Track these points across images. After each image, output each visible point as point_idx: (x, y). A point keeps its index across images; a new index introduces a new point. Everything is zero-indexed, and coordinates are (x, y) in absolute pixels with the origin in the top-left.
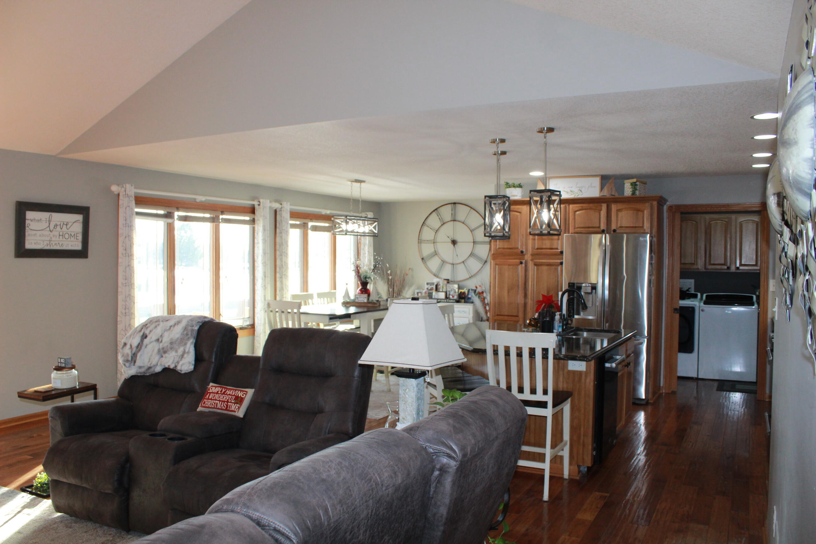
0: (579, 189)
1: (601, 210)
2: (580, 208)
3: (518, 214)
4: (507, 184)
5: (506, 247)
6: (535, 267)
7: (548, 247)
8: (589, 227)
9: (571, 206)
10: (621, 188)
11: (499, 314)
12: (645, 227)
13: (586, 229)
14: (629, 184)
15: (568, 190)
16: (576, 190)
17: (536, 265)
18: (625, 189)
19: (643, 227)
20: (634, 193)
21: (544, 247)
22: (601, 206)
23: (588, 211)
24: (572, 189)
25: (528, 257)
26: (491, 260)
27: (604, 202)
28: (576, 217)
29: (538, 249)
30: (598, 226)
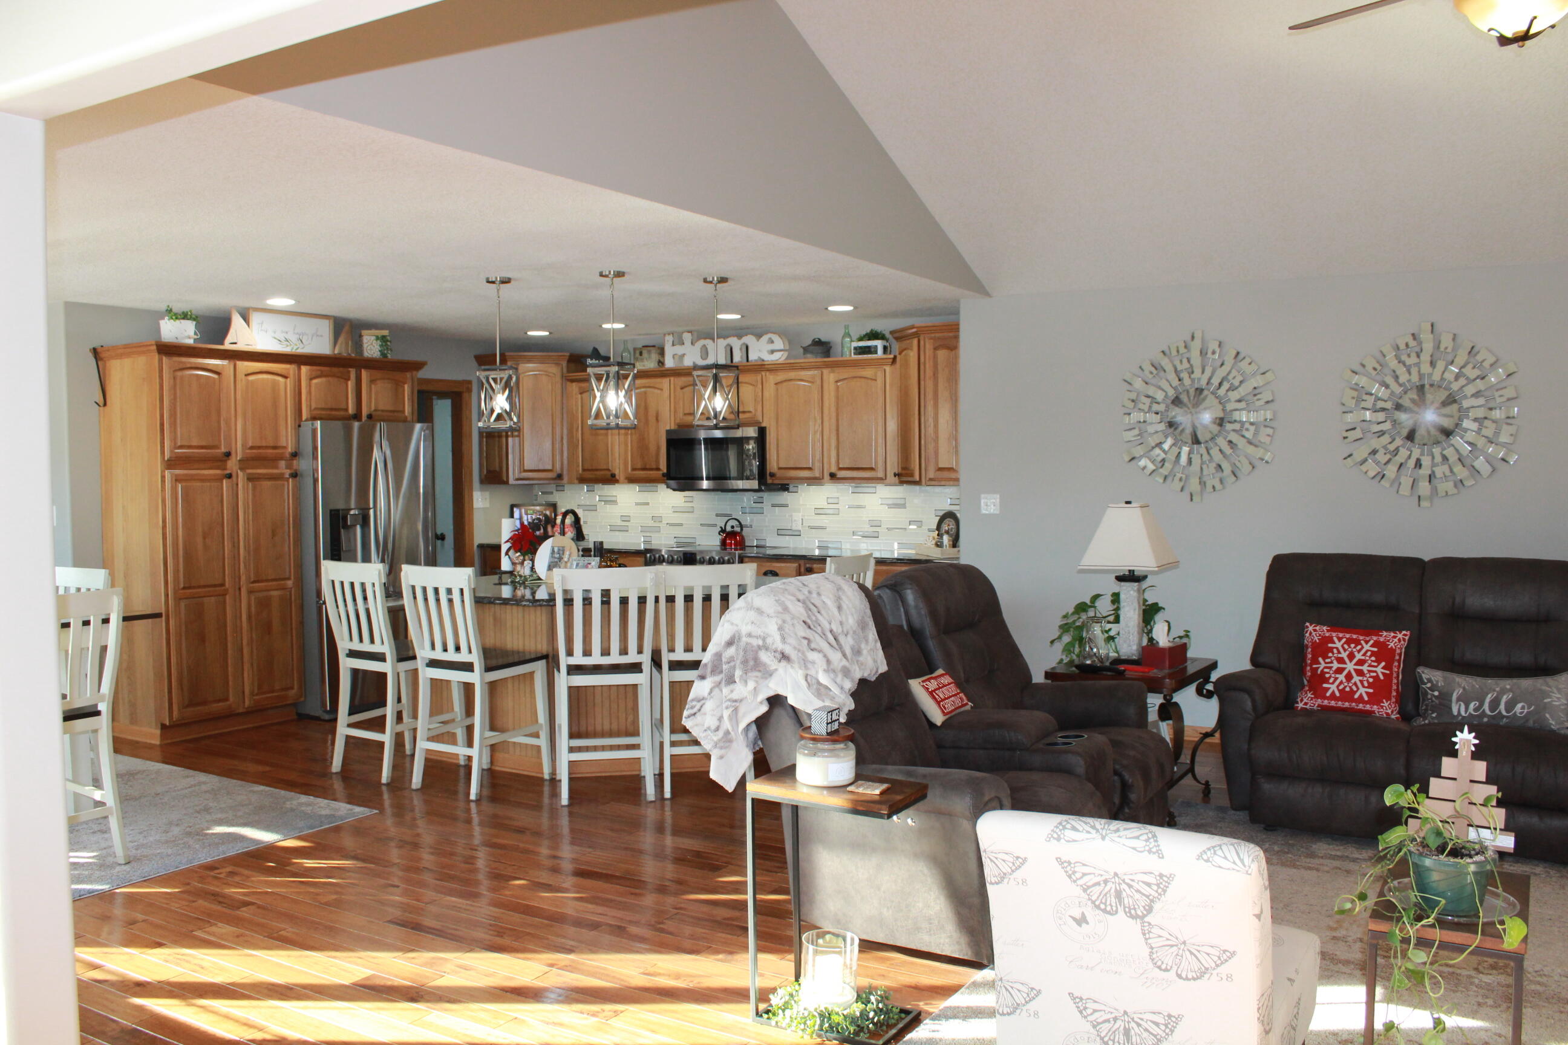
0: (298, 336)
1: (348, 379)
2: (319, 373)
3: (216, 376)
4: (169, 311)
5: (194, 443)
6: (250, 484)
7: (272, 444)
8: (332, 409)
9: (304, 369)
10: (358, 345)
11: (187, 585)
12: (406, 414)
13: (328, 412)
14: (373, 338)
15: (281, 337)
16: (293, 338)
17: (251, 479)
18: (365, 346)
19: (404, 411)
20: (384, 355)
21: (264, 444)
22: (349, 372)
23: (330, 379)
24: (288, 337)
25: (232, 464)
26: (163, 472)
27: (351, 367)
28: (313, 389)
29: (252, 448)
30: (345, 407)
